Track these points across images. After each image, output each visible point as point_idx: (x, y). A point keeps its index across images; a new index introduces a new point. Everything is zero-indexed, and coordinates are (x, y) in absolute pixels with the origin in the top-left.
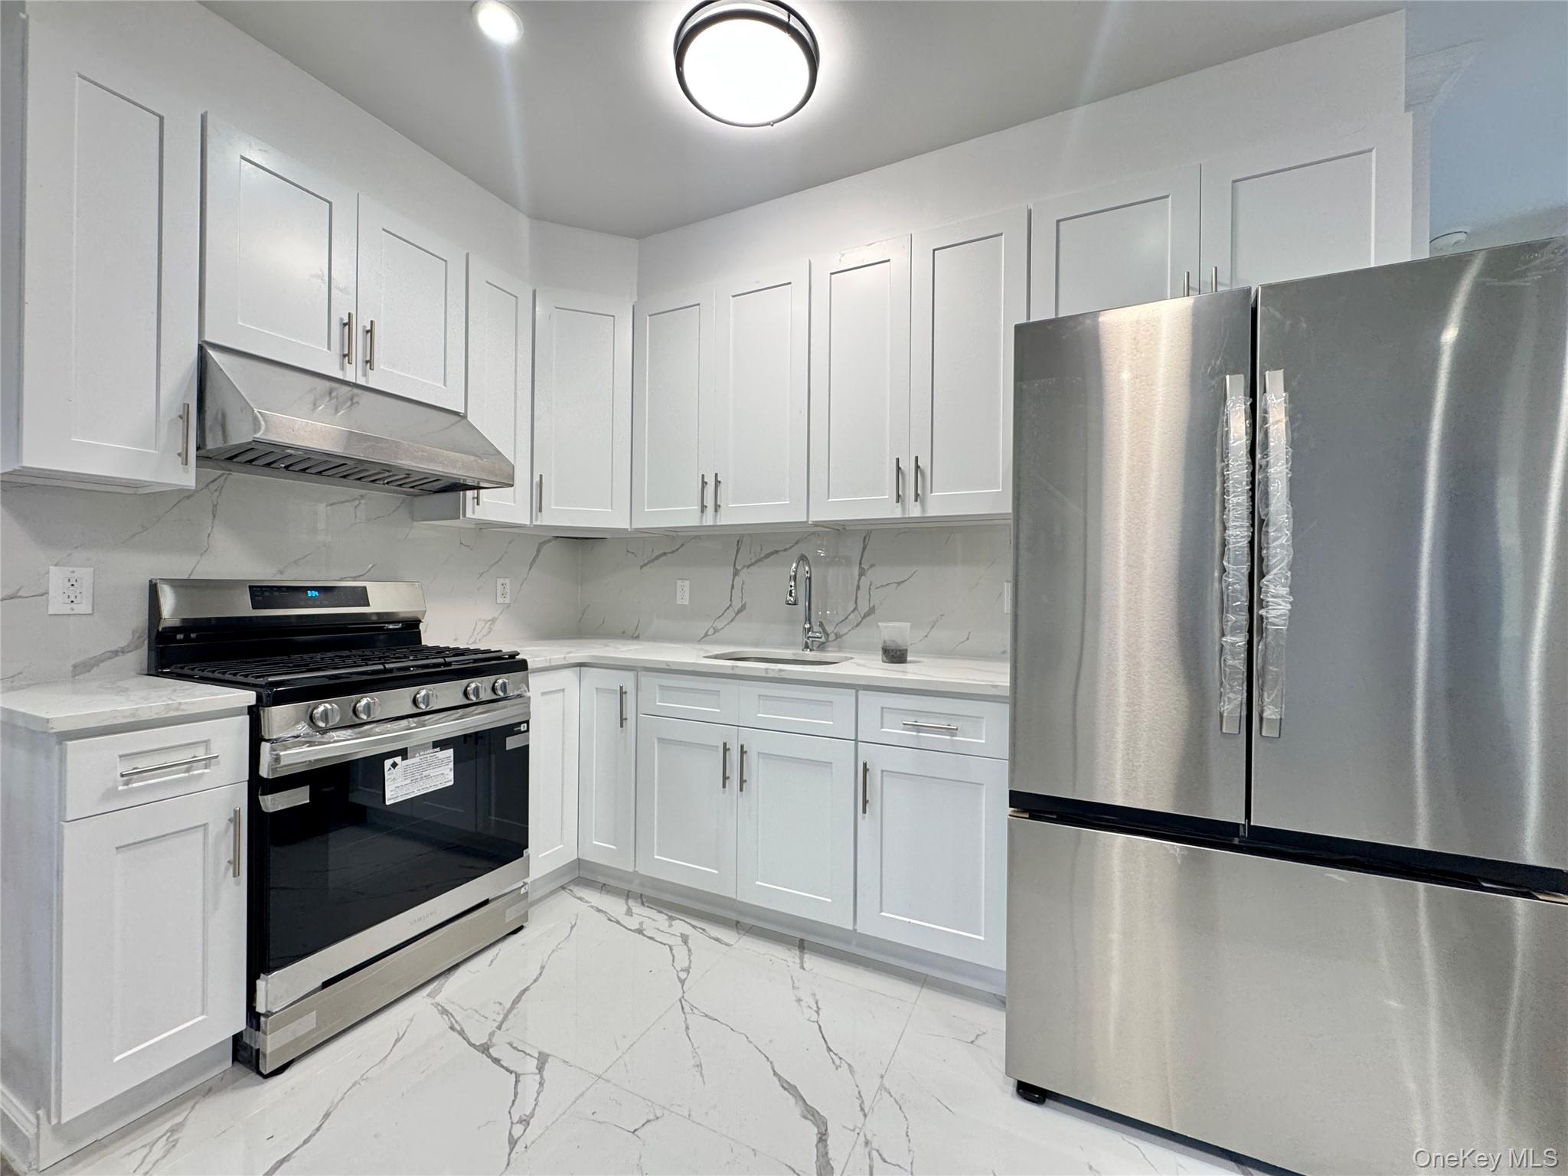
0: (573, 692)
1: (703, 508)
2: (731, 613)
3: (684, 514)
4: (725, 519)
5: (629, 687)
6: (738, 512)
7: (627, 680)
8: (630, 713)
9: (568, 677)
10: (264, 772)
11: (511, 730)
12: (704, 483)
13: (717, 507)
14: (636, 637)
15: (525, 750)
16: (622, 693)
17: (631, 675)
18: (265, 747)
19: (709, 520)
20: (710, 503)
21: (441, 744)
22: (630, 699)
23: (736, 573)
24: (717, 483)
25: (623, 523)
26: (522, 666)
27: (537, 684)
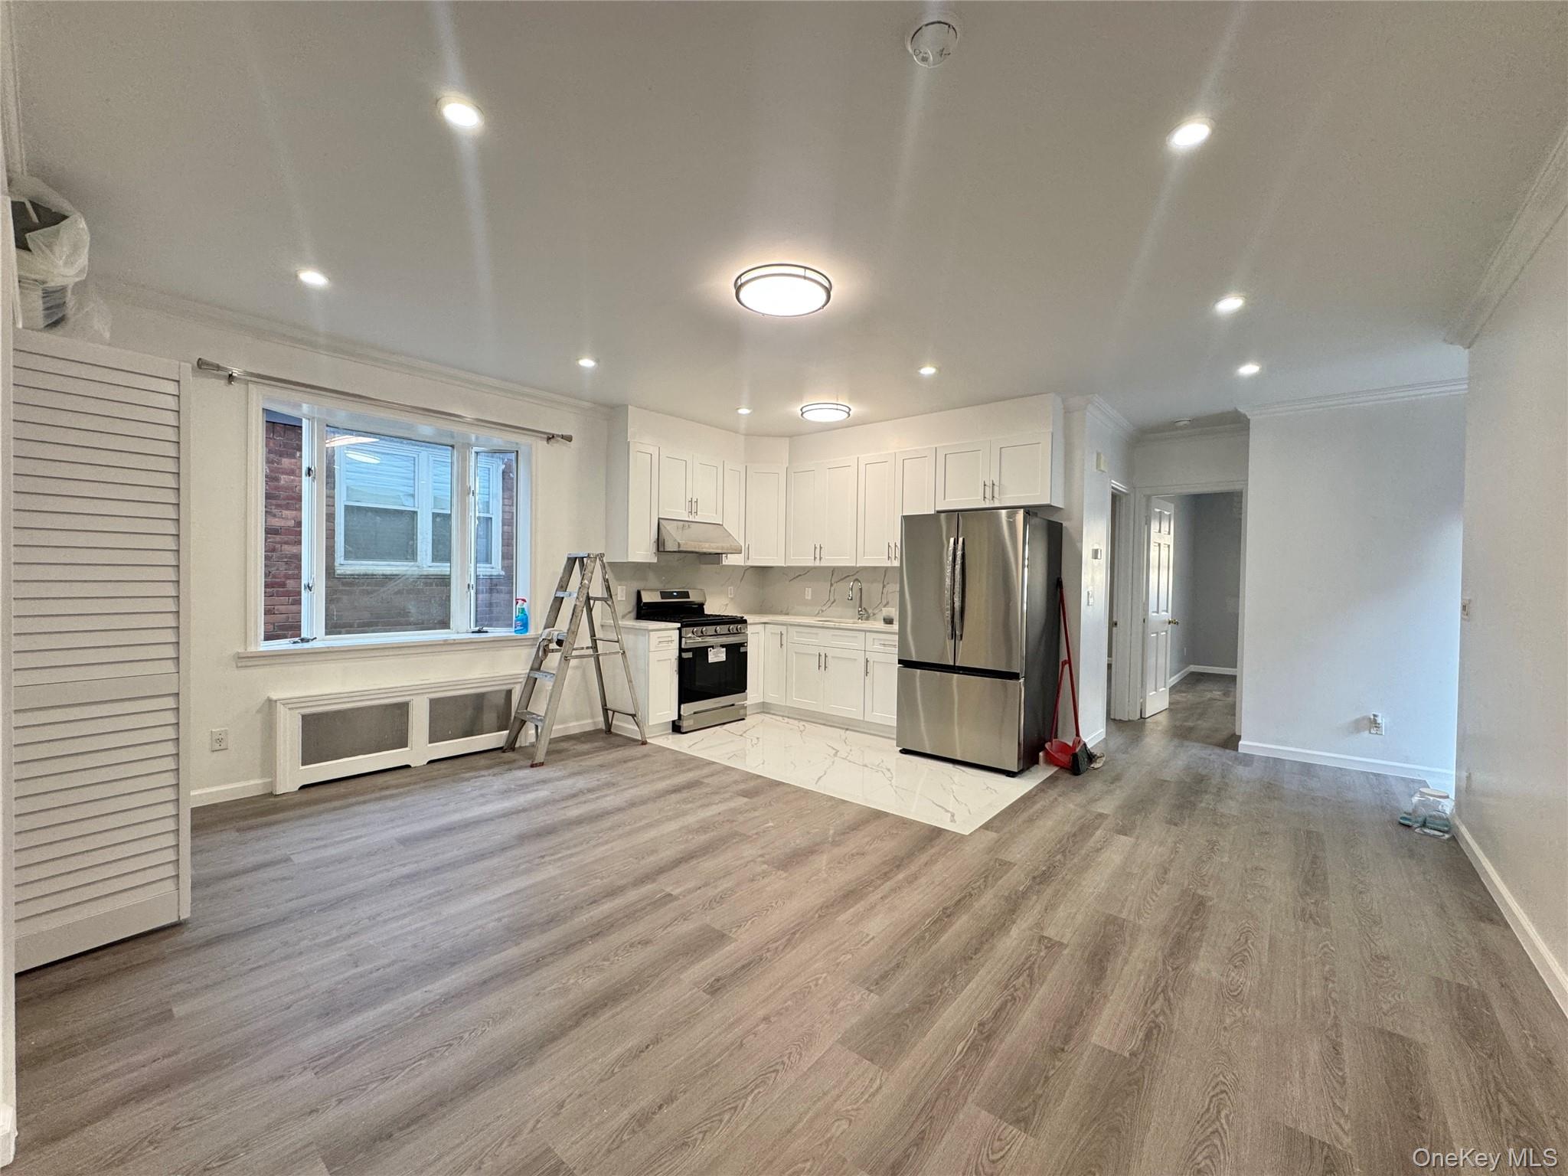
0: (762, 633)
1: (815, 558)
2: (829, 603)
3: (808, 562)
4: (824, 564)
5: (784, 632)
6: (829, 561)
7: (783, 629)
8: (784, 642)
9: (761, 627)
10: (683, 647)
11: (742, 645)
12: (815, 548)
13: (820, 559)
14: (787, 614)
15: (746, 653)
16: (781, 634)
17: (785, 627)
18: (683, 639)
19: (817, 564)
20: (818, 556)
21: (722, 646)
22: (784, 637)
23: (832, 585)
24: (821, 548)
25: (782, 564)
26: (745, 622)
27: (750, 630)
